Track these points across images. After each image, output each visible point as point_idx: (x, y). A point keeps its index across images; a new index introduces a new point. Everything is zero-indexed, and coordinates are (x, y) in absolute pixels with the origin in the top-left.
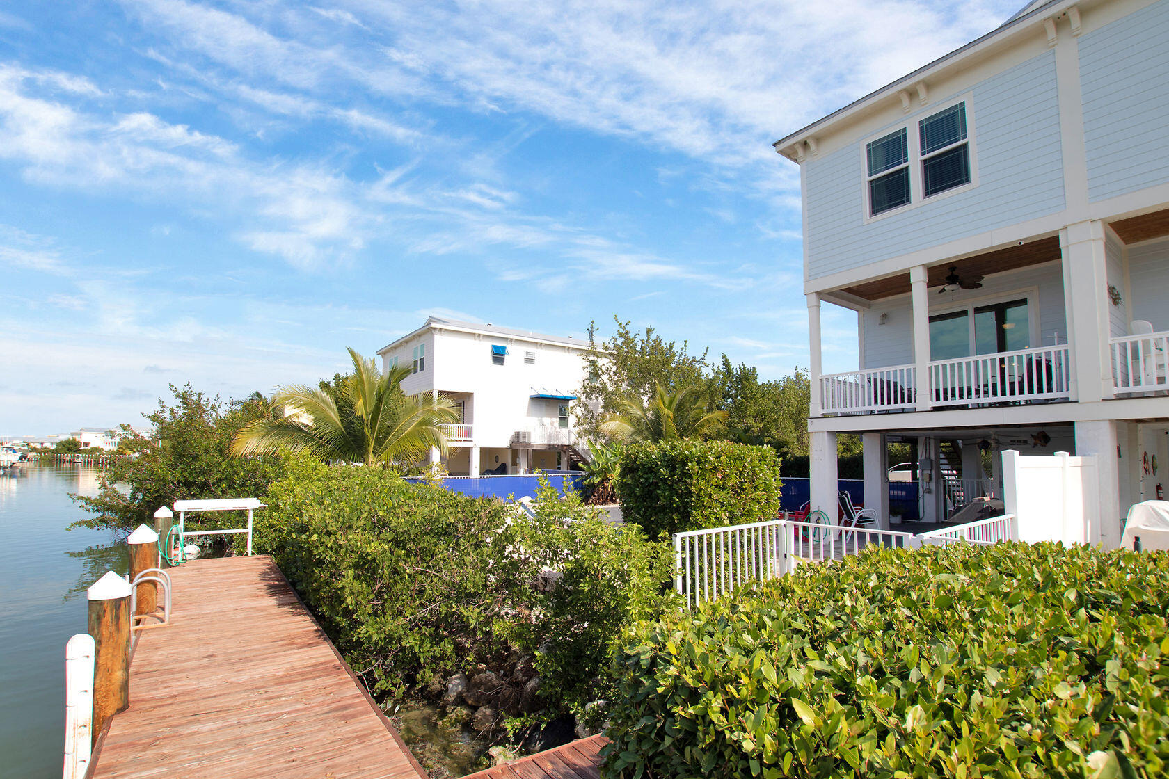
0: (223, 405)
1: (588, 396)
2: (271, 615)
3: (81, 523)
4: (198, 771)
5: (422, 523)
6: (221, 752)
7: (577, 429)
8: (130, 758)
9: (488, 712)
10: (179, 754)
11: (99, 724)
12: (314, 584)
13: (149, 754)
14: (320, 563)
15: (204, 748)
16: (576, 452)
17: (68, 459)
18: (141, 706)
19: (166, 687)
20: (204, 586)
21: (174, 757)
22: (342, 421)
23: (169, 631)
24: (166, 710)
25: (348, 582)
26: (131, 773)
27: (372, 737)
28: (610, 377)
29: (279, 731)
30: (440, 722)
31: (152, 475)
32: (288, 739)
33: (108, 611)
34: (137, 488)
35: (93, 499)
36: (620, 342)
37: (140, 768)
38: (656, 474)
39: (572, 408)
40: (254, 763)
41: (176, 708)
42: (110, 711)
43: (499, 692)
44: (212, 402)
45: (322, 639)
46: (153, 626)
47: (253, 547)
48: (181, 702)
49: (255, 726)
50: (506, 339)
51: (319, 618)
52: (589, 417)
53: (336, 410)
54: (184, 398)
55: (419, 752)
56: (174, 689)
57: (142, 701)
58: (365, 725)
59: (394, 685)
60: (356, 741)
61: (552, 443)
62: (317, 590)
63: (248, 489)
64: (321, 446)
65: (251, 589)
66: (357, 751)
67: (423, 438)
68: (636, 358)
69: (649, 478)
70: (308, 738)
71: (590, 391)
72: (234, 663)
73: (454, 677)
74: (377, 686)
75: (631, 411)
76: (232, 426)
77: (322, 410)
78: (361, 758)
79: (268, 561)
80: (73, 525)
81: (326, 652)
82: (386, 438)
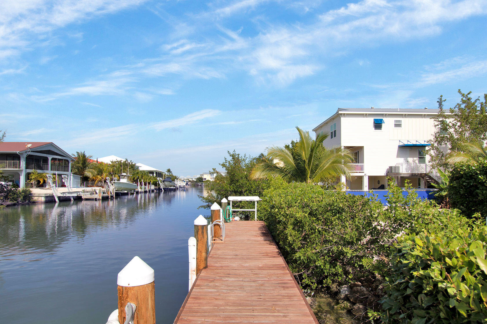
0: (247, 159)
1: (439, 143)
2: (261, 243)
3: (202, 207)
4: (226, 293)
5: (325, 206)
6: (235, 289)
7: (431, 163)
8: (205, 284)
9: (361, 306)
10: (221, 286)
11: (198, 271)
12: (278, 232)
13: (211, 284)
14: (280, 222)
15: (229, 286)
16: (430, 178)
17: (200, 184)
18: (211, 268)
19: (220, 263)
20: (238, 230)
21: (219, 287)
22: (295, 163)
23: (224, 244)
24: (219, 271)
25: (289, 230)
26: (205, 289)
27: (294, 297)
28: (456, 129)
29: (257, 287)
30: (336, 307)
31: (223, 188)
32: (260, 290)
33: (200, 229)
34: (219, 193)
35: (205, 197)
36: (463, 106)
37: (208, 288)
38: (475, 179)
39: (427, 151)
40: (246, 296)
41: (222, 271)
42: (201, 267)
43: (368, 298)
44: (243, 157)
45: (279, 255)
46: (219, 242)
47: (257, 218)
48: (224, 269)
49: (248, 283)
50: (383, 114)
51: (279, 248)
52: (440, 156)
53: (292, 158)
54: (233, 156)
55: (324, 317)
56: (222, 264)
57: (212, 266)
58: (292, 292)
59: (312, 283)
60: (287, 297)
61: (414, 173)
62: (278, 235)
63: (256, 194)
64: (286, 175)
65: (254, 233)
66: (286, 302)
67: (335, 170)
68: (476, 116)
69: (471, 182)
70: (267, 292)
71: (440, 139)
72: (244, 259)
73: (343, 286)
74: (303, 281)
75: (471, 149)
76: (250, 168)
77: (287, 159)
78: (288, 305)
79: (263, 223)
80: (200, 207)
81: (280, 261)
82: (316, 170)
